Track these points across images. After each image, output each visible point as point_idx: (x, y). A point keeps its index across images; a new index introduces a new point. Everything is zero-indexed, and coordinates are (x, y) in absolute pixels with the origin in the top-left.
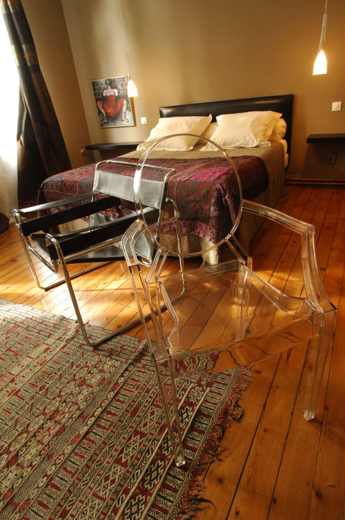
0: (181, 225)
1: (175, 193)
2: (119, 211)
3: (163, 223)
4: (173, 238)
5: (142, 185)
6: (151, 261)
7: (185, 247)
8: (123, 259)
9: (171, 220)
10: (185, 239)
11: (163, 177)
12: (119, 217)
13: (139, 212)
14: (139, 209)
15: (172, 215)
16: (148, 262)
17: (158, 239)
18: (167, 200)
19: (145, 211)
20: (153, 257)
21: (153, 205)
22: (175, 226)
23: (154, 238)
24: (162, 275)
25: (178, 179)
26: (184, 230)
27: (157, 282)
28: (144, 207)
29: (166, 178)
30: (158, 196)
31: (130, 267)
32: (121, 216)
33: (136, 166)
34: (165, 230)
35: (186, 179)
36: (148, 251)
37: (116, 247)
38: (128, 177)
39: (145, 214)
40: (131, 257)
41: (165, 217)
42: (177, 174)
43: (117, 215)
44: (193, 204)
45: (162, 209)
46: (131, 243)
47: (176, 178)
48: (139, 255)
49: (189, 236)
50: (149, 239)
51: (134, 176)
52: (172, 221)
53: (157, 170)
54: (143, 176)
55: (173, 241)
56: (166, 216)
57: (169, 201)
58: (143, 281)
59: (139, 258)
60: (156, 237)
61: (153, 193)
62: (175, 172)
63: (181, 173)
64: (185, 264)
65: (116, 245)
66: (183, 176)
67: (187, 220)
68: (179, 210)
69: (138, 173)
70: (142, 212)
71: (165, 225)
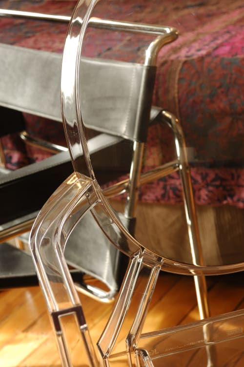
0: (195, 182)
1: (174, 92)
2: (20, 146)
3: (143, 179)
4: (173, 217)
5: (85, 76)
6: (113, 287)
7: (210, 240)
8: (32, 281)
9: (167, 170)
10: (209, 220)
11: (141, 49)
12: (21, 164)
13: (77, 149)
14: (75, 140)
15: (168, 155)
16: (105, 288)
17: (132, 223)
18: (154, 113)
19: (94, 145)
20: (120, 275)
21: (115, 128)
22: (178, 183)
23: (119, 223)
24: (145, 330)
25: (183, 54)
26: (204, 193)
27: (132, 350)
28: (92, 134)
29: (148, 54)
30: (129, 105)
31: (55, 315)
32: (26, 160)
33: (67, 23)
34: (150, 197)
35: (204, 52)
36: (104, 259)
37: (13, 249)
38: (46, 54)
39: (94, 155)
40: (56, 279)
41: (150, 162)
42: (180, 40)
43: (16, 157)
44: (228, 120)
45: (141, 138)
46: (56, 241)
47: (175, 50)
48: (79, 269)
49: (219, 211)
50: (105, 228)
51: (61, 51)
52: (171, 172)
53: (124, 31)
54: (86, 51)
55: (173, 224)
56: (153, 159)
57: (160, 115)
58: (94, 348)
59: (79, 278)
60: (124, 217)
61: (112, 98)
62: (174, 37)
63: (190, 36)
64: (209, 289)
65: (15, 242)
66: (196, 45)
67: (212, 166)
68: (188, 140)
69: (73, 44)
70: (85, 148)
71: (150, 184)
